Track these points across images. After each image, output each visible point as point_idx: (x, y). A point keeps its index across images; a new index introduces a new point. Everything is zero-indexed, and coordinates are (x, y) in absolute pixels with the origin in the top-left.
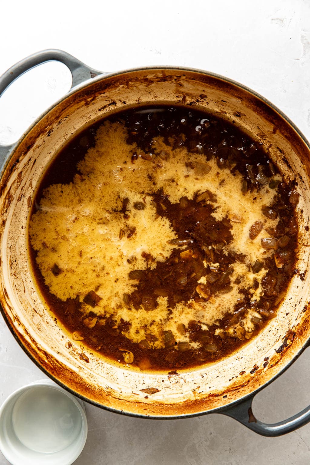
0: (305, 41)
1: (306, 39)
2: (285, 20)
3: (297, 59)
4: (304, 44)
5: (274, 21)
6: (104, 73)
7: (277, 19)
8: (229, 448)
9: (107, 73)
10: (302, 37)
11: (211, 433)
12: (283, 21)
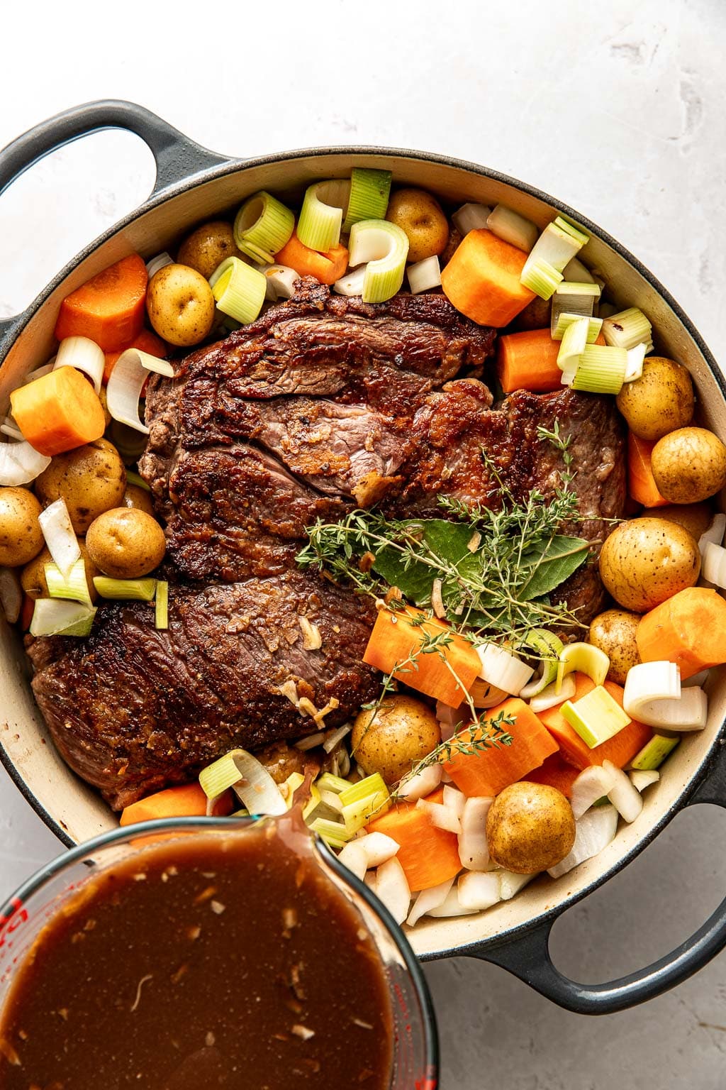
0: (690, 96)
1: (692, 92)
2: (642, 48)
3: (674, 139)
4: (687, 104)
5: (618, 51)
6: (232, 160)
7: (626, 46)
8: (528, 1042)
9: (238, 159)
10: (685, 86)
11: (487, 1009)
12: (638, 49)
